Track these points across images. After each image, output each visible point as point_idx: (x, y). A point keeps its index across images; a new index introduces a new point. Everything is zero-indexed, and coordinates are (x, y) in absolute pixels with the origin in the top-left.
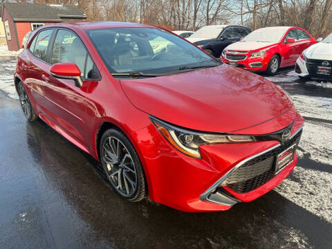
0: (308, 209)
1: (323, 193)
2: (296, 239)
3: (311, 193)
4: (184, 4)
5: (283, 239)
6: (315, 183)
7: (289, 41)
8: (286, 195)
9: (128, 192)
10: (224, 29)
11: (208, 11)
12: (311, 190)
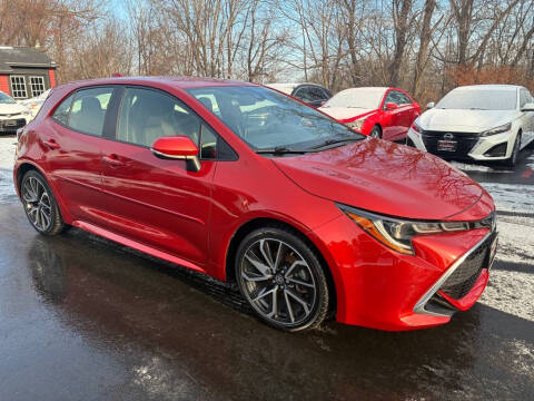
0: (519, 315)
1: (525, 295)
2: (526, 351)
3: (513, 298)
4: (213, 51)
5: (511, 353)
6: (511, 286)
7: (390, 107)
8: (487, 303)
9: (293, 320)
10: (295, 89)
11: (250, 62)
12: (511, 294)
